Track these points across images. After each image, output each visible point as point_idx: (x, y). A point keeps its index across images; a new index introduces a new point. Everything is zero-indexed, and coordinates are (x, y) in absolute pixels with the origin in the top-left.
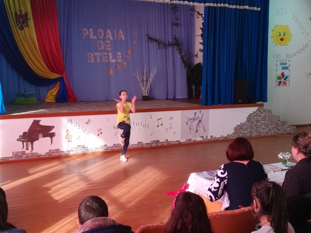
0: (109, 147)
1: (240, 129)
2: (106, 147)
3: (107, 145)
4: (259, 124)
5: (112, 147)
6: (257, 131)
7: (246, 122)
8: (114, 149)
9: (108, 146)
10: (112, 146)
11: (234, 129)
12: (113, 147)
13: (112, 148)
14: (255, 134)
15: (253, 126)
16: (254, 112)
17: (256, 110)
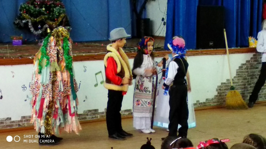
0: (13, 122)
2: (9, 121)
3: (10, 119)
5: (19, 121)
7: (235, 77)
8: (23, 124)
9: (12, 120)
10: (20, 119)
11: (217, 90)
12: (21, 121)
13: (20, 123)
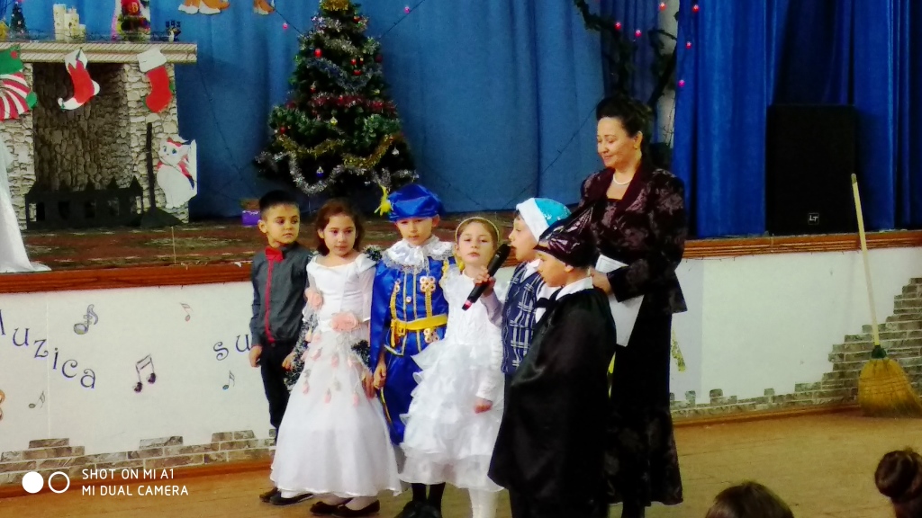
1: (858, 356)
7: (890, 319)
11: (831, 358)
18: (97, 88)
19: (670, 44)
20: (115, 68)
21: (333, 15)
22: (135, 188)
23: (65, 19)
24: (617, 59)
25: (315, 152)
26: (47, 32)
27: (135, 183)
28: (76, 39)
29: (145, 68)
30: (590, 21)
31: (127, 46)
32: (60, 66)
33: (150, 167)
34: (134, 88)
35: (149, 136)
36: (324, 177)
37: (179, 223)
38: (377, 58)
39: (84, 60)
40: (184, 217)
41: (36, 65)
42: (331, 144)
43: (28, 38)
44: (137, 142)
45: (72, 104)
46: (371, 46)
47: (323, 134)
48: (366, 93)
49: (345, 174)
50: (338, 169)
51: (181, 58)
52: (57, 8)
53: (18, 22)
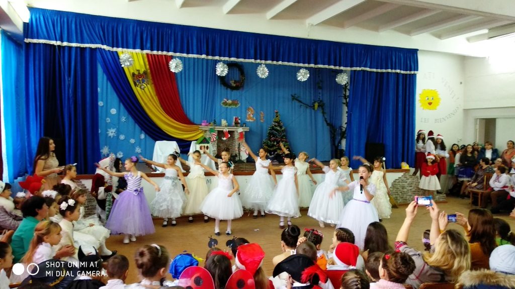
4: (405, 190)
6: (402, 198)
14: (400, 201)
15: (397, 192)
16: (400, 178)
17: (402, 176)
18: (229, 136)
19: (344, 129)
20: (233, 132)
21: (276, 122)
22: (236, 156)
23: (224, 122)
24: (333, 132)
25: (272, 149)
26: (220, 125)
27: (236, 154)
28: (226, 126)
29: (239, 132)
30: (328, 124)
31: (236, 128)
32: (222, 131)
33: (239, 152)
34: (237, 136)
35: (239, 145)
36: (273, 154)
37: (244, 163)
38: (284, 131)
39: (227, 130)
40: (245, 161)
41: (218, 131)
42: (275, 148)
43: (217, 126)
44: (237, 146)
45: (225, 139)
46: (283, 129)
47: (273, 146)
48: (282, 138)
49: (277, 154)
50: (276, 153)
51: (246, 130)
52: (222, 120)
53: (215, 122)
